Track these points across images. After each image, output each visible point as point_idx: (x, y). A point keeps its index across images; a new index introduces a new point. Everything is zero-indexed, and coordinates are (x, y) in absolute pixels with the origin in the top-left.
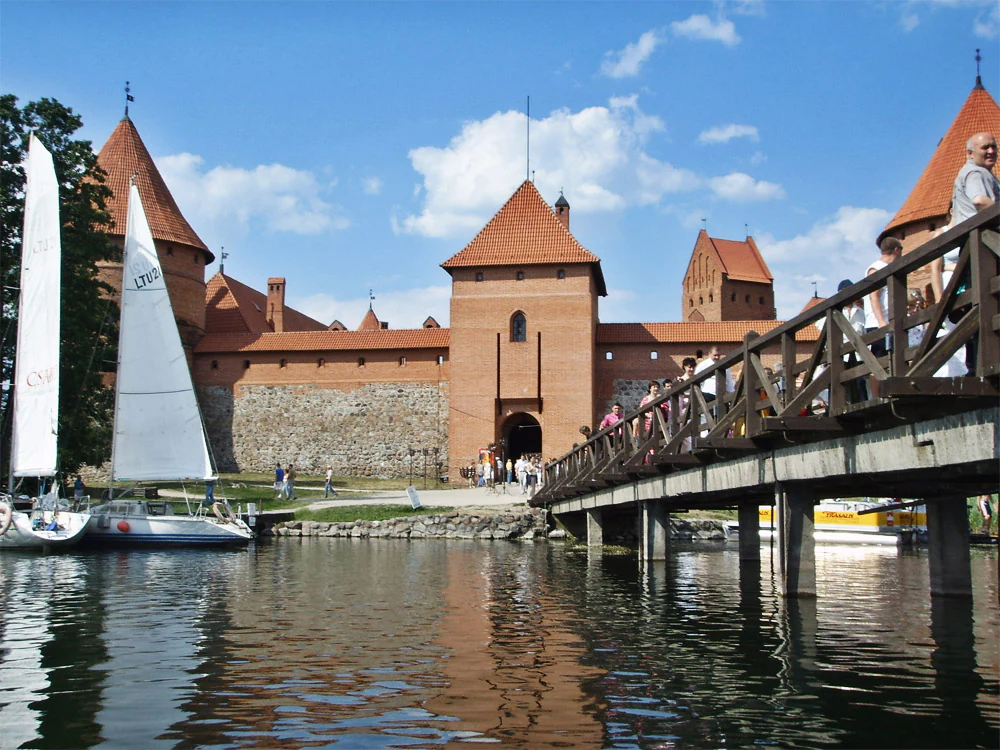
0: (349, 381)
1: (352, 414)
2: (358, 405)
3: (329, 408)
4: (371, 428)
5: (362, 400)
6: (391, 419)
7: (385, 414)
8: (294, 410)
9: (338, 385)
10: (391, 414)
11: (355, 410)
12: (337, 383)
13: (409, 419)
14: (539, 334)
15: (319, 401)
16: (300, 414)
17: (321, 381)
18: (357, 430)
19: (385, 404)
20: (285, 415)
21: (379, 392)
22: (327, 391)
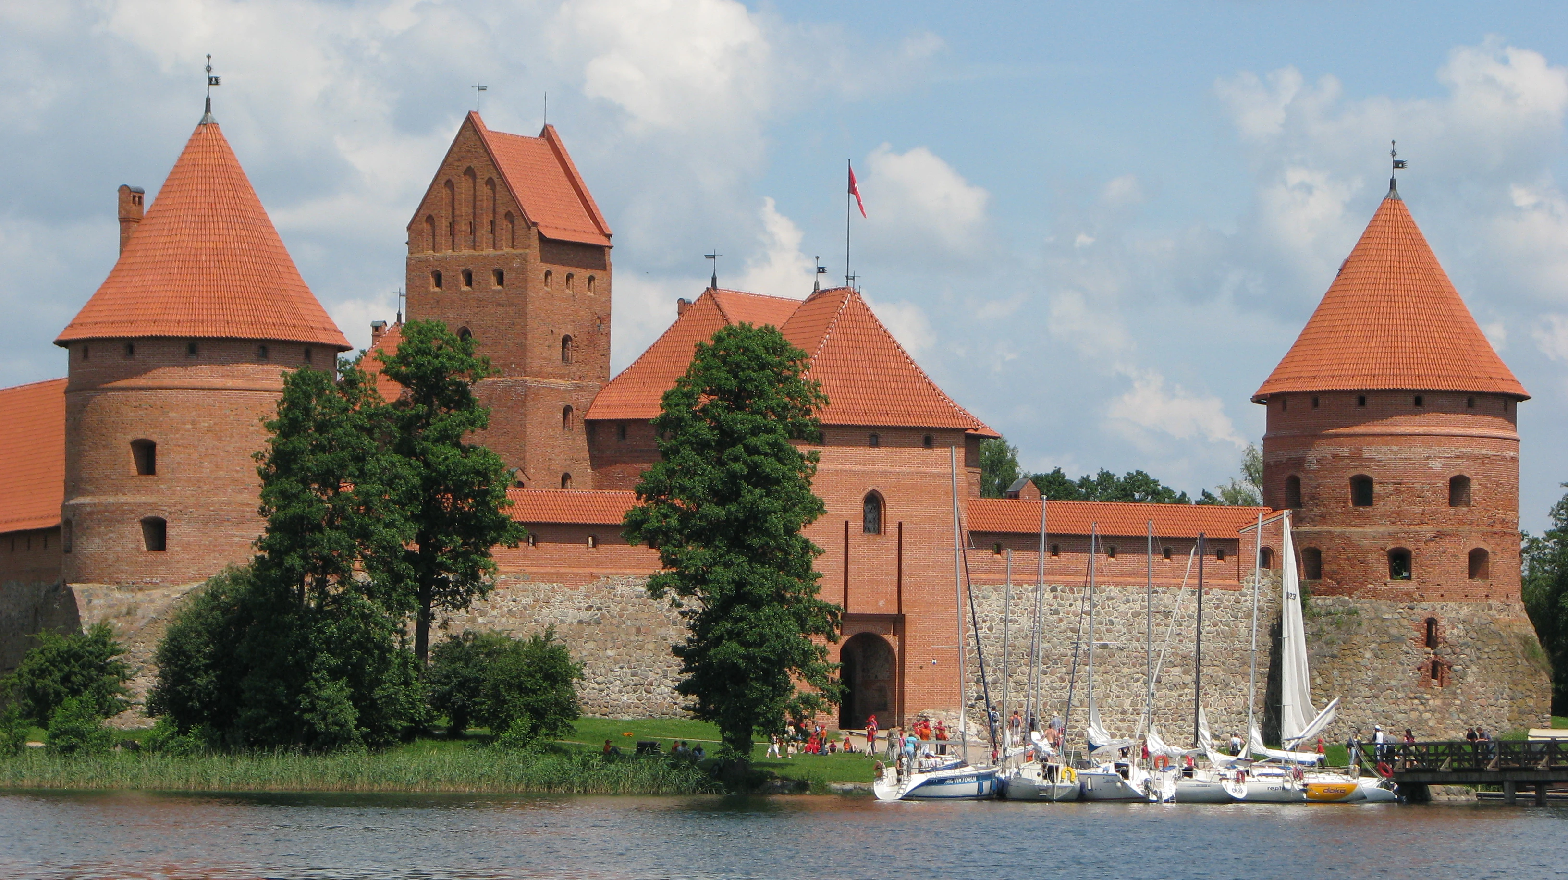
0: (575, 570)
1: (580, 622)
2: (590, 608)
3: (546, 611)
4: (610, 644)
5: (595, 601)
6: (638, 630)
7: (629, 623)
8: (495, 613)
9: (560, 577)
10: (638, 623)
11: (585, 615)
12: (557, 574)
13: (662, 631)
14: (900, 524)
15: (530, 600)
16: (504, 620)
17: (535, 570)
18: (591, 645)
19: (629, 607)
20: (480, 620)
21: (619, 589)
22: (542, 585)
